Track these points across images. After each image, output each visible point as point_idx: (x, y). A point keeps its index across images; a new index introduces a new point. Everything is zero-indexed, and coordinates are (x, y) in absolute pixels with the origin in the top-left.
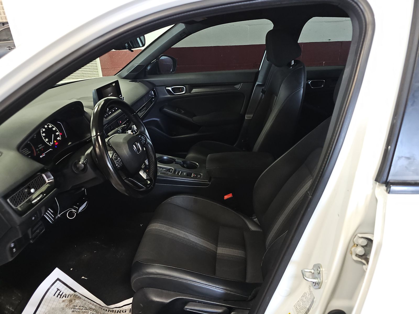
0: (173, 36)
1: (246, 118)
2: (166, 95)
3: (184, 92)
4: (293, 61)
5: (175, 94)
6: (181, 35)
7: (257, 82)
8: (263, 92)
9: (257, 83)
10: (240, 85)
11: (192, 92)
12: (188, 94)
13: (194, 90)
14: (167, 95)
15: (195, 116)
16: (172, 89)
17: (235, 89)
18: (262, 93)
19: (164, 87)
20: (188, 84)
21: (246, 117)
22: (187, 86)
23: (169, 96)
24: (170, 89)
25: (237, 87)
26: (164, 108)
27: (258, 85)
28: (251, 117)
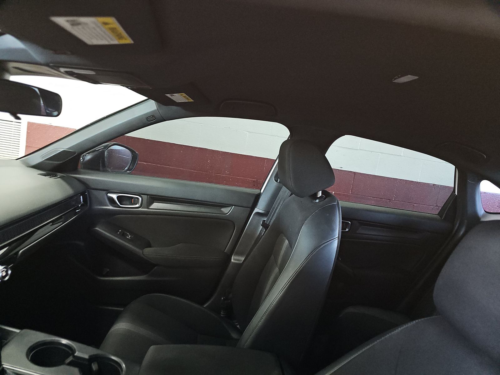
0: (134, 117)
1: (232, 260)
2: (105, 206)
3: (137, 206)
4: (321, 191)
5: (121, 206)
6: (147, 118)
7: (256, 208)
8: (265, 225)
9: (256, 210)
10: (231, 208)
11: (150, 208)
12: (143, 209)
13: (156, 206)
14: (108, 206)
15: (149, 246)
16: (118, 197)
17: (223, 214)
18: (262, 227)
19: (105, 192)
20: (147, 195)
21: (234, 259)
22: (145, 197)
23: (111, 207)
24: (114, 196)
25: (225, 210)
26: (96, 227)
27: (258, 213)
28: (241, 260)
